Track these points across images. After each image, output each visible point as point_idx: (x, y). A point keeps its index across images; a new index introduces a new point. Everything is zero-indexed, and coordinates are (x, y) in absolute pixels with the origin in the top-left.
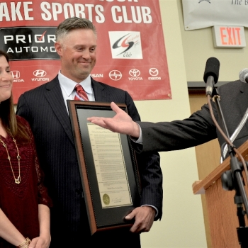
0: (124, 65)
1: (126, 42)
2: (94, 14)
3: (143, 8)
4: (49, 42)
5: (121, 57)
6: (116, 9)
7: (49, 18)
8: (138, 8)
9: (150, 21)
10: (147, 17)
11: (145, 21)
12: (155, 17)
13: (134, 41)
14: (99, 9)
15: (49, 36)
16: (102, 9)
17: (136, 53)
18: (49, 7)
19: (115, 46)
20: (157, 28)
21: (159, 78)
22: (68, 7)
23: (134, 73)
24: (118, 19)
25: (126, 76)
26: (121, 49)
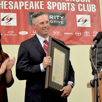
0: (82, 29)
1: (84, 20)
2: (70, 7)
3: (92, 5)
4: (50, 18)
5: (81, 26)
6: (80, 5)
7: (51, 9)
8: (90, 5)
9: (95, 11)
10: (94, 9)
11: (93, 11)
12: (97, 9)
13: (87, 19)
14: (73, 5)
15: (50, 16)
16: (74, 5)
17: (88, 25)
18: (51, 4)
19: (79, 21)
20: (98, 13)
22: (59, 4)
23: (87, 33)
24: (81, 10)
25: (83, 34)
26: (81, 22)
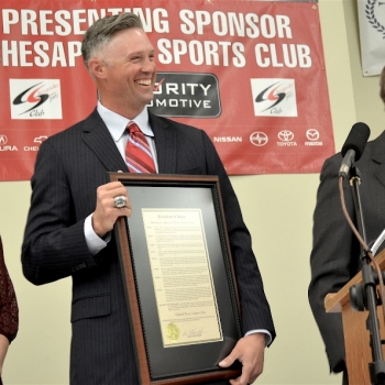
0: (271, 125)
1: (275, 94)
2: (231, 55)
3: (300, 47)
4: (168, 93)
5: (267, 114)
6: (261, 49)
7: (169, 61)
8: (292, 46)
9: (309, 64)
10: (305, 59)
11: (302, 65)
12: (316, 59)
13: (286, 92)
14: (238, 48)
15: (168, 85)
16: (242, 49)
18: (169, 45)
19: (259, 99)
20: (319, 74)
21: (321, 144)
22: (195, 46)
23: (286, 137)
24: (263, 62)
25: (273, 140)
26: (267, 103)
